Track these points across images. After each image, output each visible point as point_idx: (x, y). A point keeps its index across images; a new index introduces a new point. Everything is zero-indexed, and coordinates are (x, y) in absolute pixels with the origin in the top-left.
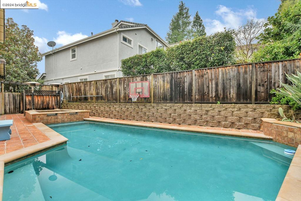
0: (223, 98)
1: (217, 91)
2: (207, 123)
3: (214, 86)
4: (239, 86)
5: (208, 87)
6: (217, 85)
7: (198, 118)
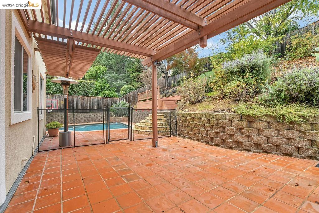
0: (92, 110)
1: (90, 107)
2: (90, 121)
3: (88, 104)
4: (98, 105)
5: (86, 105)
6: (90, 104)
7: (86, 119)
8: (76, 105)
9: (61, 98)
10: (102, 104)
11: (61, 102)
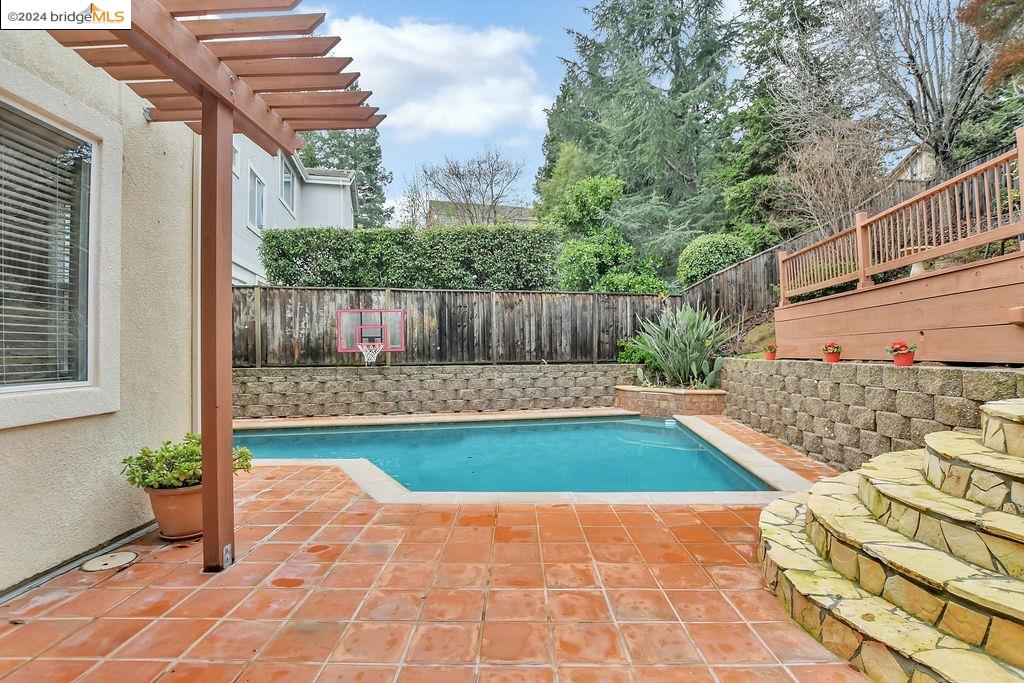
0: (547, 353)
1: (538, 338)
2: (535, 402)
3: (533, 328)
4: (574, 329)
5: (522, 330)
6: (539, 326)
7: (518, 394)
8: (483, 332)
9: (426, 305)
10: (592, 326)
11: (426, 321)
